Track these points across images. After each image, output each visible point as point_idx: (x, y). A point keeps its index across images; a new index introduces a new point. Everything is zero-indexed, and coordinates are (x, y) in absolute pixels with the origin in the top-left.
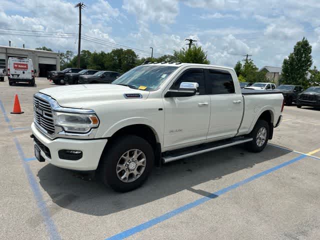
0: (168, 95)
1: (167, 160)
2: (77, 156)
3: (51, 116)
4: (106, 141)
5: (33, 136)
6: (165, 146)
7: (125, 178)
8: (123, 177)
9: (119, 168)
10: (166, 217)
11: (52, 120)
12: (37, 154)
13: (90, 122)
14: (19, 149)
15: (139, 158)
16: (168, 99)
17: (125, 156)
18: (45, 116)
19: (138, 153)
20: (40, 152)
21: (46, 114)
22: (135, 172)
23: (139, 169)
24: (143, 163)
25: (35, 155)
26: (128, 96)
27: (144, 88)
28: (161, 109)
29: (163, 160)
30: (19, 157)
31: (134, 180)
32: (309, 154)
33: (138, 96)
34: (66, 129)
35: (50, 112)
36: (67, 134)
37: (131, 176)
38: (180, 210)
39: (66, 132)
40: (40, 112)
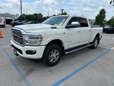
0: (67, 27)
1: (67, 53)
2: (34, 53)
3: (22, 37)
4: (45, 46)
5: (12, 46)
6: (66, 48)
7: (52, 61)
8: (51, 61)
9: (50, 57)
10: (71, 75)
11: (22, 39)
12: (15, 53)
13: (39, 39)
14: (5, 51)
15: (57, 53)
16: (67, 29)
17: (52, 52)
18: (18, 37)
19: (56, 51)
20: (16, 52)
21: (19, 36)
22: (55, 58)
23: (57, 57)
24: (58, 54)
25: (14, 53)
26: (52, 28)
27: (57, 25)
28: (64, 33)
29: (65, 53)
30: (6, 55)
31: (55, 61)
32: (112, 49)
33: (55, 28)
34: (29, 42)
35: (21, 35)
36: (29, 44)
37: (54, 60)
38: (76, 72)
39: (29, 43)
40: (16, 35)
